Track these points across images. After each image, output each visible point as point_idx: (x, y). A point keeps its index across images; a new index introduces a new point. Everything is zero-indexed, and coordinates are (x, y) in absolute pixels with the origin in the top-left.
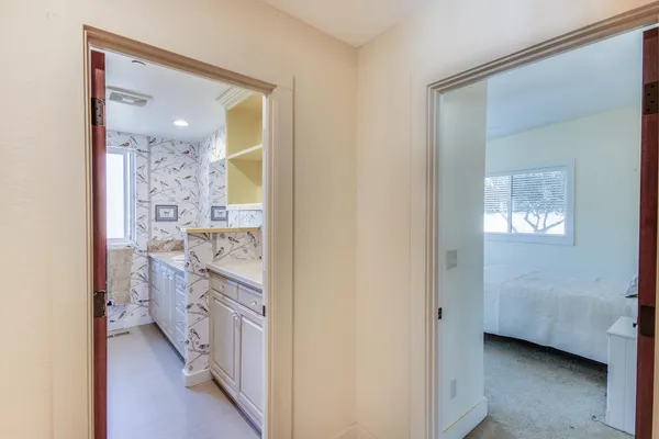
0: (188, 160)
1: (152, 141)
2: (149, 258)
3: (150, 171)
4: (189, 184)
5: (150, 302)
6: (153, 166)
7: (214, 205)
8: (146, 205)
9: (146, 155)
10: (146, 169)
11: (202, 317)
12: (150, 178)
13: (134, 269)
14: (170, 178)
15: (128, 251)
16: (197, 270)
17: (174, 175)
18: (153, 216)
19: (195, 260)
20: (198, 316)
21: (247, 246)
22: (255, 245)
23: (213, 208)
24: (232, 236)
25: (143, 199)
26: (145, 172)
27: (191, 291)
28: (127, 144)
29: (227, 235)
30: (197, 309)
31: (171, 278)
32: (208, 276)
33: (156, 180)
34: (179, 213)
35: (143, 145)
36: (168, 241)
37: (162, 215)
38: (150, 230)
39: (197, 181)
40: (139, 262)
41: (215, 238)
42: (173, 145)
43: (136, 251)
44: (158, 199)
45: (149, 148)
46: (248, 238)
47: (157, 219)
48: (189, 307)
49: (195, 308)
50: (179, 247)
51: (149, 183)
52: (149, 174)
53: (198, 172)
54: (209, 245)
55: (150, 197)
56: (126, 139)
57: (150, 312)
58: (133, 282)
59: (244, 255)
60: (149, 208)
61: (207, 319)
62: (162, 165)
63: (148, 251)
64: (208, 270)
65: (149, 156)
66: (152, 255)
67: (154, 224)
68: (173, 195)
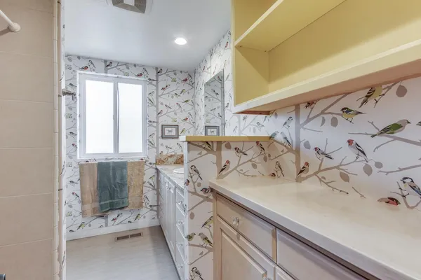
0: (186, 86)
1: (159, 72)
2: (157, 169)
3: (158, 97)
4: (187, 107)
5: (158, 208)
6: (160, 92)
7: (208, 124)
8: (155, 124)
9: (154, 83)
10: (155, 95)
11: (205, 251)
12: (157, 102)
13: (146, 178)
14: (172, 102)
15: (142, 163)
16: (199, 190)
17: (176, 100)
18: (160, 135)
19: (195, 177)
20: (201, 250)
21: (257, 160)
22: (265, 159)
23: (207, 127)
24: (240, 146)
25: (152, 120)
26: (153, 98)
27: (192, 216)
28: (141, 75)
29: (233, 145)
30: (200, 241)
31: (172, 191)
32: (211, 197)
33: (162, 104)
34: (180, 131)
35: (153, 75)
36: (171, 156)
37: (167, 133)
38: (158, 145)
39: (194, 104)
40: (149, 173)
41: (219, 149)
42: (175, 74)
43: (147, 163)
44: (164, 120)
45: (157, 76)
46: (258, 150)
47: (163, 137)
48: (190, 237)
49: (197, 240)
50: (180, 161)
51: (157, 106)
52: (157, 98)
53: (194, 96)
54: (212, 157)
55: (157, 118)
56: (140, 71)
57: (158, 215)
58: (145, 190)
59: (253, 171)
60: (157, 127)
61: (211, 253)
62: (167, 91)
63: (156, 164)
64: (212, 190)
65: (157, 83)
66: (159, 167)
67: (161, 141)
68: (175, 117)
